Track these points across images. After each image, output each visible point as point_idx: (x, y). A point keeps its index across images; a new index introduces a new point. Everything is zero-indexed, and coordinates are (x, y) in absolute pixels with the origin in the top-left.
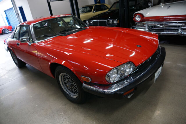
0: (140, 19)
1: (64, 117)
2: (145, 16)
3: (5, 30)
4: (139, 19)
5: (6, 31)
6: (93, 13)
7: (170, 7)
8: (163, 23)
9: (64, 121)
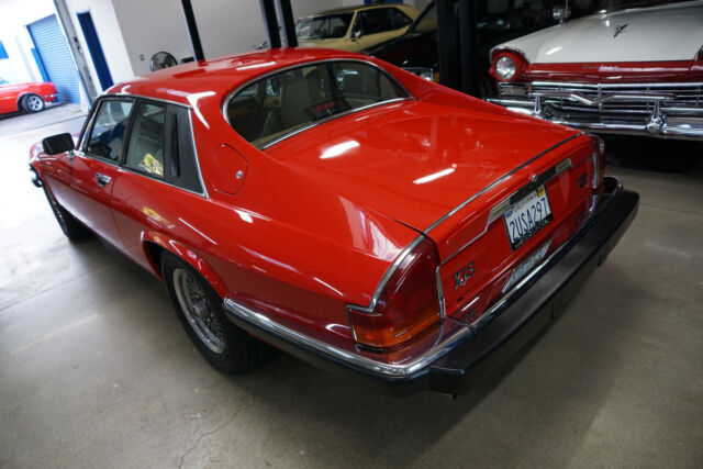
0: (513, 72)
1: (202, 429)
2: (532, 61)
3: (31, 98)
4: (508, 70)
5: (34, 103)
6: (350, 42)
7: (627, 28)
8: (596, 89)
9: (201, 444)
